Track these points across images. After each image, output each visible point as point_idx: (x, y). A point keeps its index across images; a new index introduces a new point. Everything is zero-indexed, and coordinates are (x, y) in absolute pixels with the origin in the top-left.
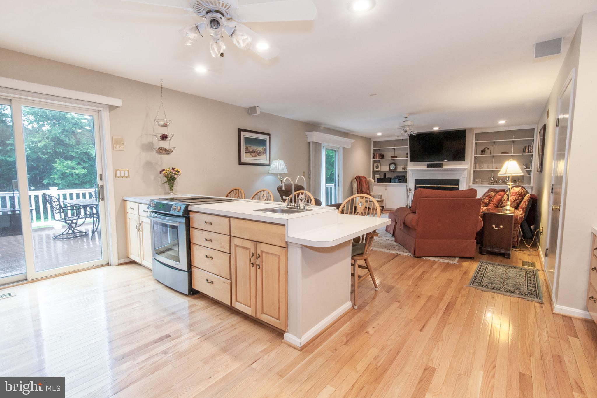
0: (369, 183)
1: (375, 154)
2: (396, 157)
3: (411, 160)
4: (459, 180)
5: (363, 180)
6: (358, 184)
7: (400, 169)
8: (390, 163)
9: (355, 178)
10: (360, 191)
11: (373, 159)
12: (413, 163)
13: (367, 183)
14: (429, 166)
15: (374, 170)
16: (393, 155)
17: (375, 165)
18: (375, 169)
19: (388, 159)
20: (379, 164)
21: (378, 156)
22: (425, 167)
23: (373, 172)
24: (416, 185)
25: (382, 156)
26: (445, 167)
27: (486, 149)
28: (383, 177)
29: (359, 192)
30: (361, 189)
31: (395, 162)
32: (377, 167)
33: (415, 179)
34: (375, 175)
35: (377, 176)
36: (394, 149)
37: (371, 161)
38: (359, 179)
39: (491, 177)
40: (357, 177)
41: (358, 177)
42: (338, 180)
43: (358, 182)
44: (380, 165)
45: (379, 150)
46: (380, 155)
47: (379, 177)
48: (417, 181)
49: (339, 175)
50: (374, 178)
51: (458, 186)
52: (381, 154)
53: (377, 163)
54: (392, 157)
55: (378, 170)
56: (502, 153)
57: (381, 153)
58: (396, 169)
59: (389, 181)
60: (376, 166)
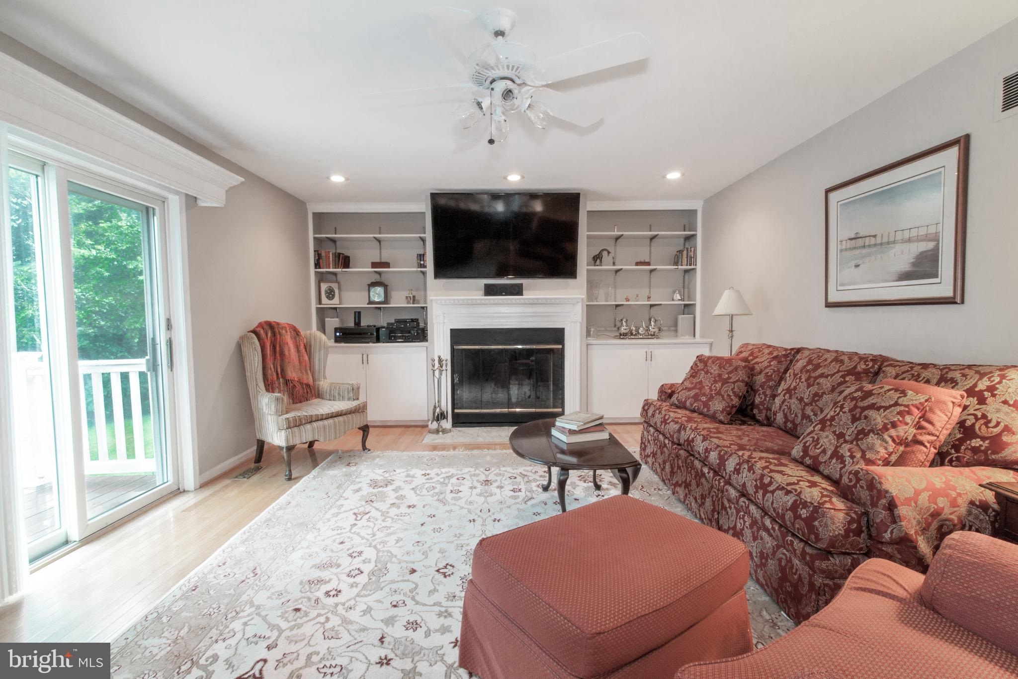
0: (310, 346)
1: (323, 254)
2: (386, 265)
3: (438, 274)
4: (563, 329)
5: (288, 338)
6: (268, 351)
7: (399, 300)
8: (370, 283)
9: (254, 332)
10: (278, 378)
11: (316, 268)
12: (442, 282)
13: (302, 347)
14: (490, 291)
15: (320, 301)
16: (378, 260)
17: (324, 287)
18: (324, 300)
19: (361, 268)
20: (335, 286)
21: (331, 260)
22: (479, 296)
23: (317, 308)
24: (456, 347)
25: (345, 261)
26: (527, 295)
27: (605, 253)
28: (351, 324)
29: (272, 383)
30: (282, 370)
31: (384, 279)
32: (330, 294)
33: (452, 330)
34: (326, 319)
35: (332, 323)
36: (379, 240)
37: (308, 277)
38: (269, 334)
39: (622, 320)
40: (260, 325)
41: (266, 327)
42: (170, 343)
43: (268, 345)
44: (340, 288)
45: (333, 241)
46: (338, 256)
47: (338, 326)
48: (457, 336)
49: (168, 321)
50: (322, 327)
51: (560, 347)
52: (339, 254)
53: (327, 281)
54: (374, 265)
55: (334, 301)
56: (637, 264)
57: (339, 251)
58: (386, 300)
59: (375, 335)
60: (326, 292)
